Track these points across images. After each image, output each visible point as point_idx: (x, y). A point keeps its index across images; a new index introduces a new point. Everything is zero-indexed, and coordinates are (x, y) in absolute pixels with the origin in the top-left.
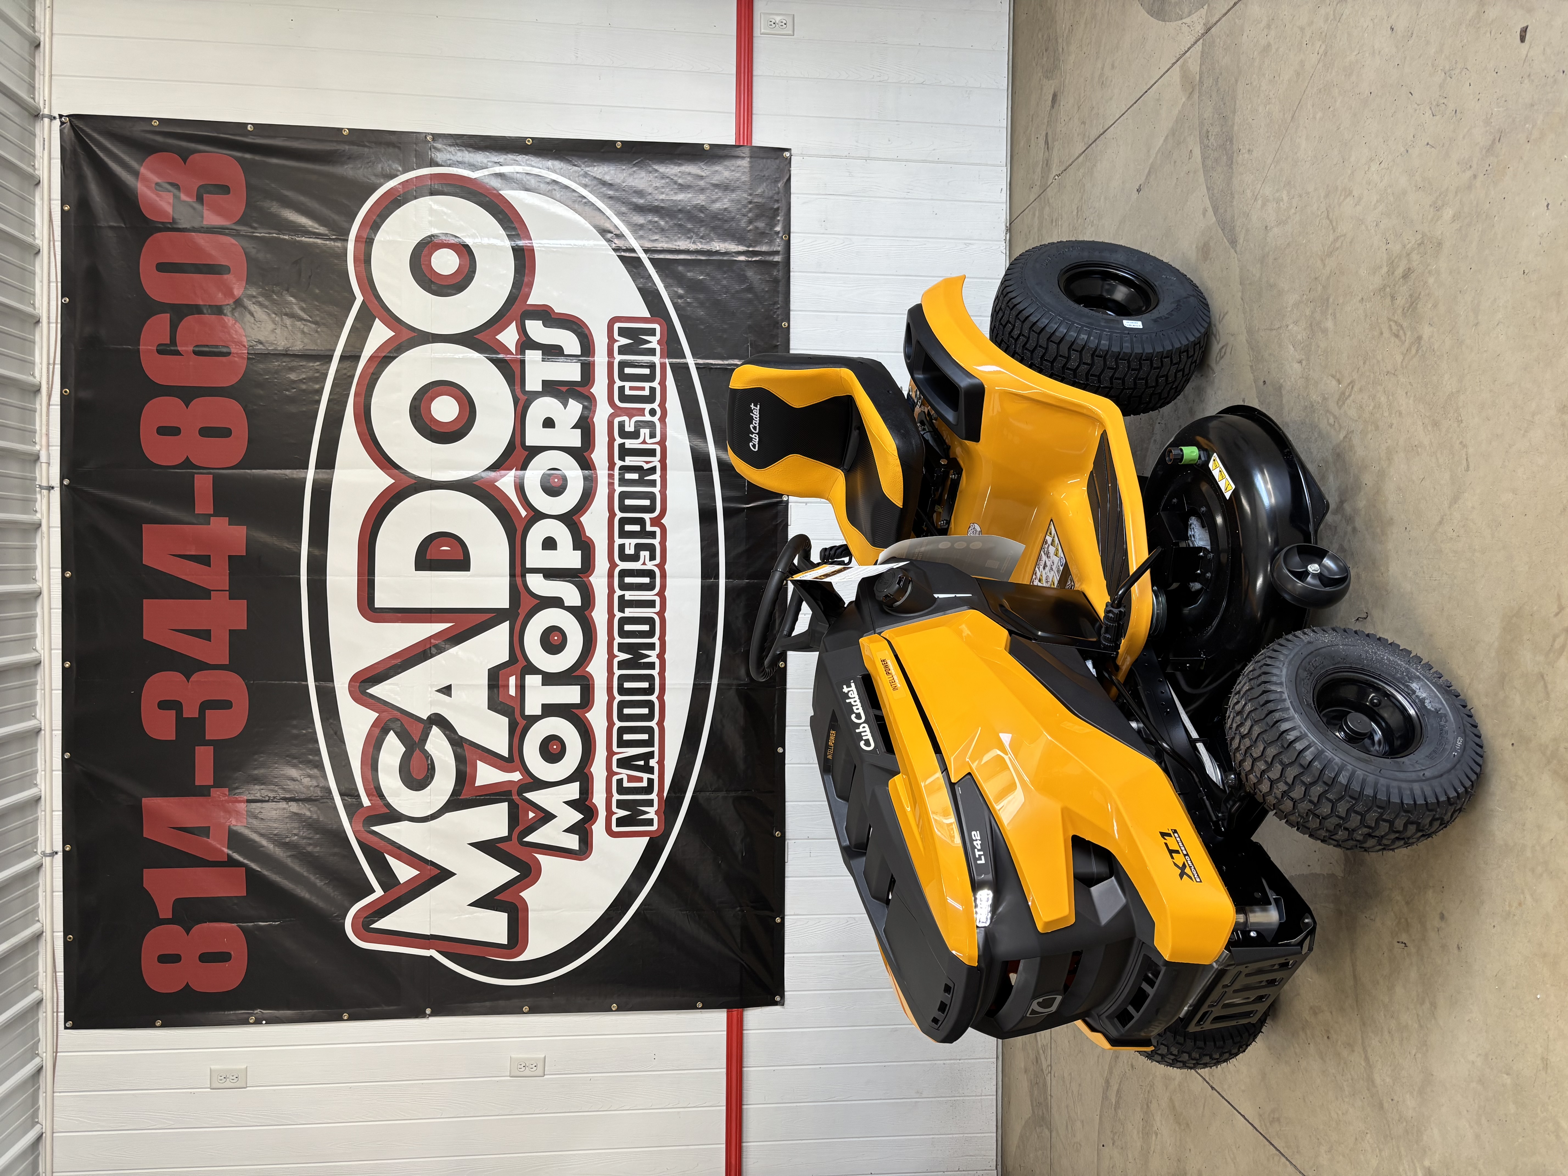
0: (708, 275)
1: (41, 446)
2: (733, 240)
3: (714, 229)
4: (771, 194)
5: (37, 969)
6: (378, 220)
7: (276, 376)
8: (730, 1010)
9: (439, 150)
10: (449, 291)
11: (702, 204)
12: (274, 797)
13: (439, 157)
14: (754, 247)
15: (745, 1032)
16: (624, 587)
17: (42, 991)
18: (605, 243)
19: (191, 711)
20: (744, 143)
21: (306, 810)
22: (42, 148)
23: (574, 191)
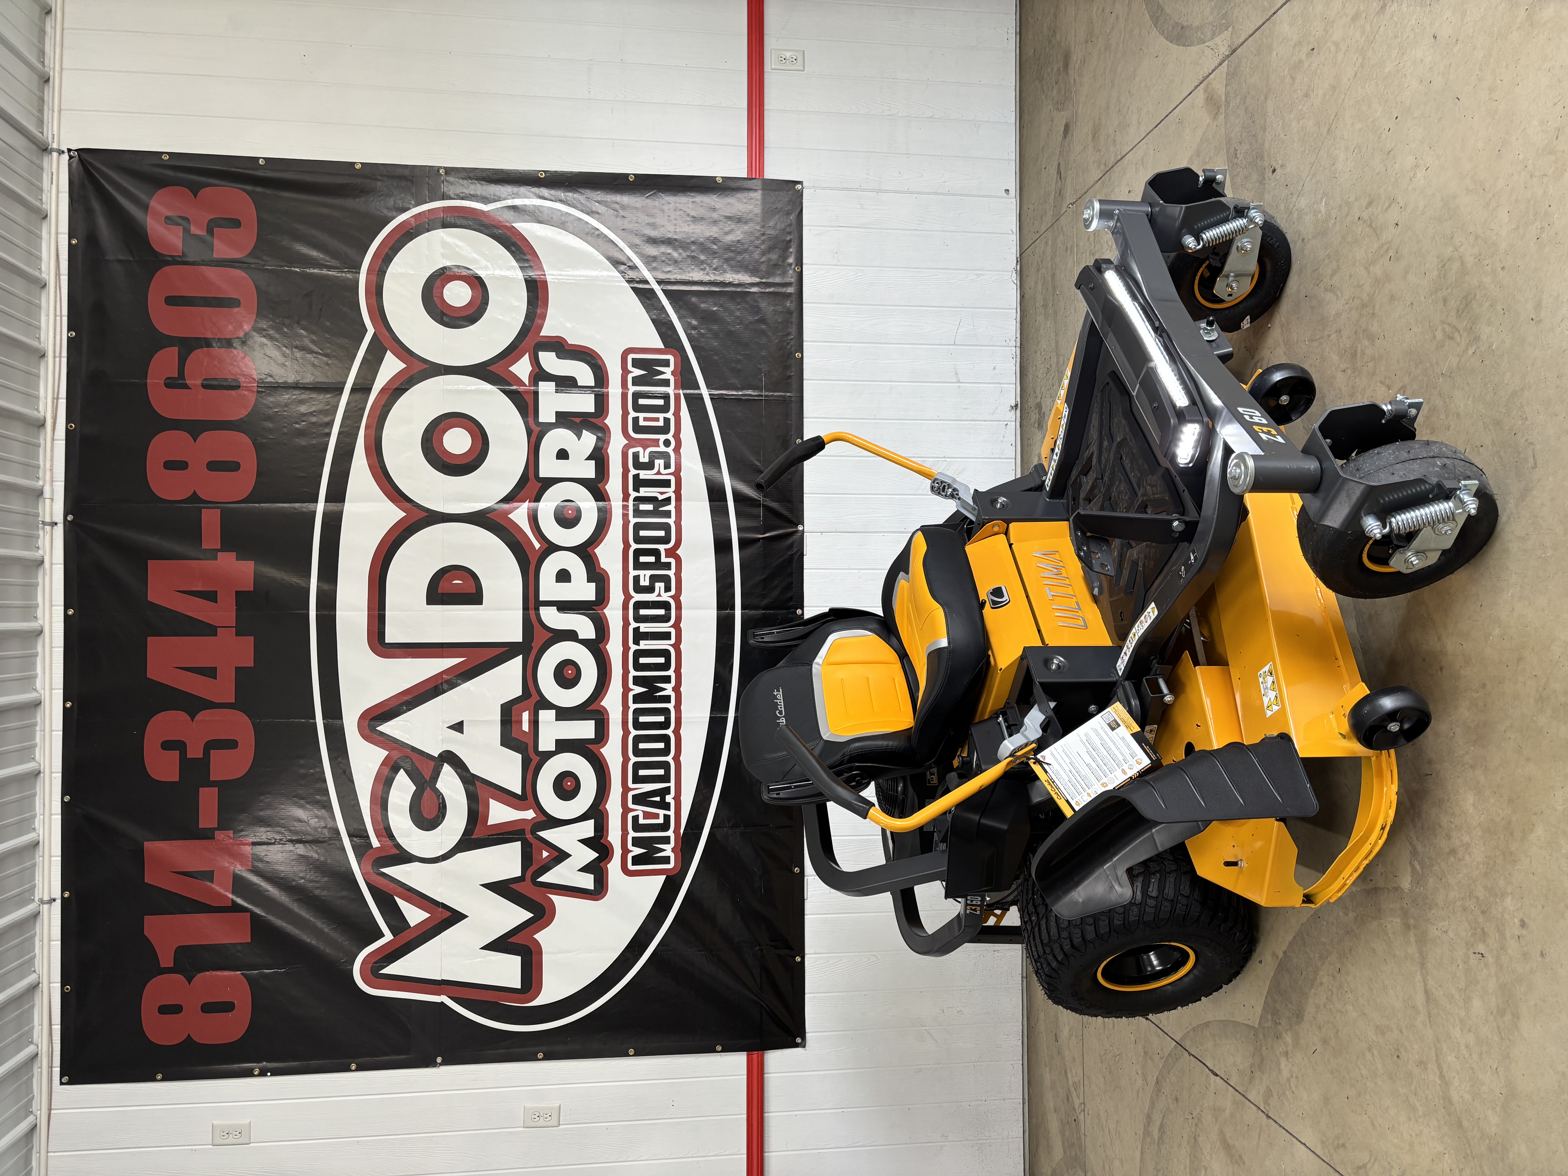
0: (721, 306)
1: (45, 481)
2: (746, 272)
3: (727, 260)
4: (783, 226)
5: (33, 1021)
6: (390, 253)
7: (286, 409)
8: (750, 1053)
9: (451, 183)
10: (461, 323)
11: (715, 236)
12: (281, 840)
13: (451, 190)
14: (767, 278)
15: (766, 1076)
16: (639, 619)
17: (38, 1046)
18: (618, 274)
19: (195, 752)
20: (756, 176)
21: (312, 852)
22: (50, 182)
23: (587, 223)
